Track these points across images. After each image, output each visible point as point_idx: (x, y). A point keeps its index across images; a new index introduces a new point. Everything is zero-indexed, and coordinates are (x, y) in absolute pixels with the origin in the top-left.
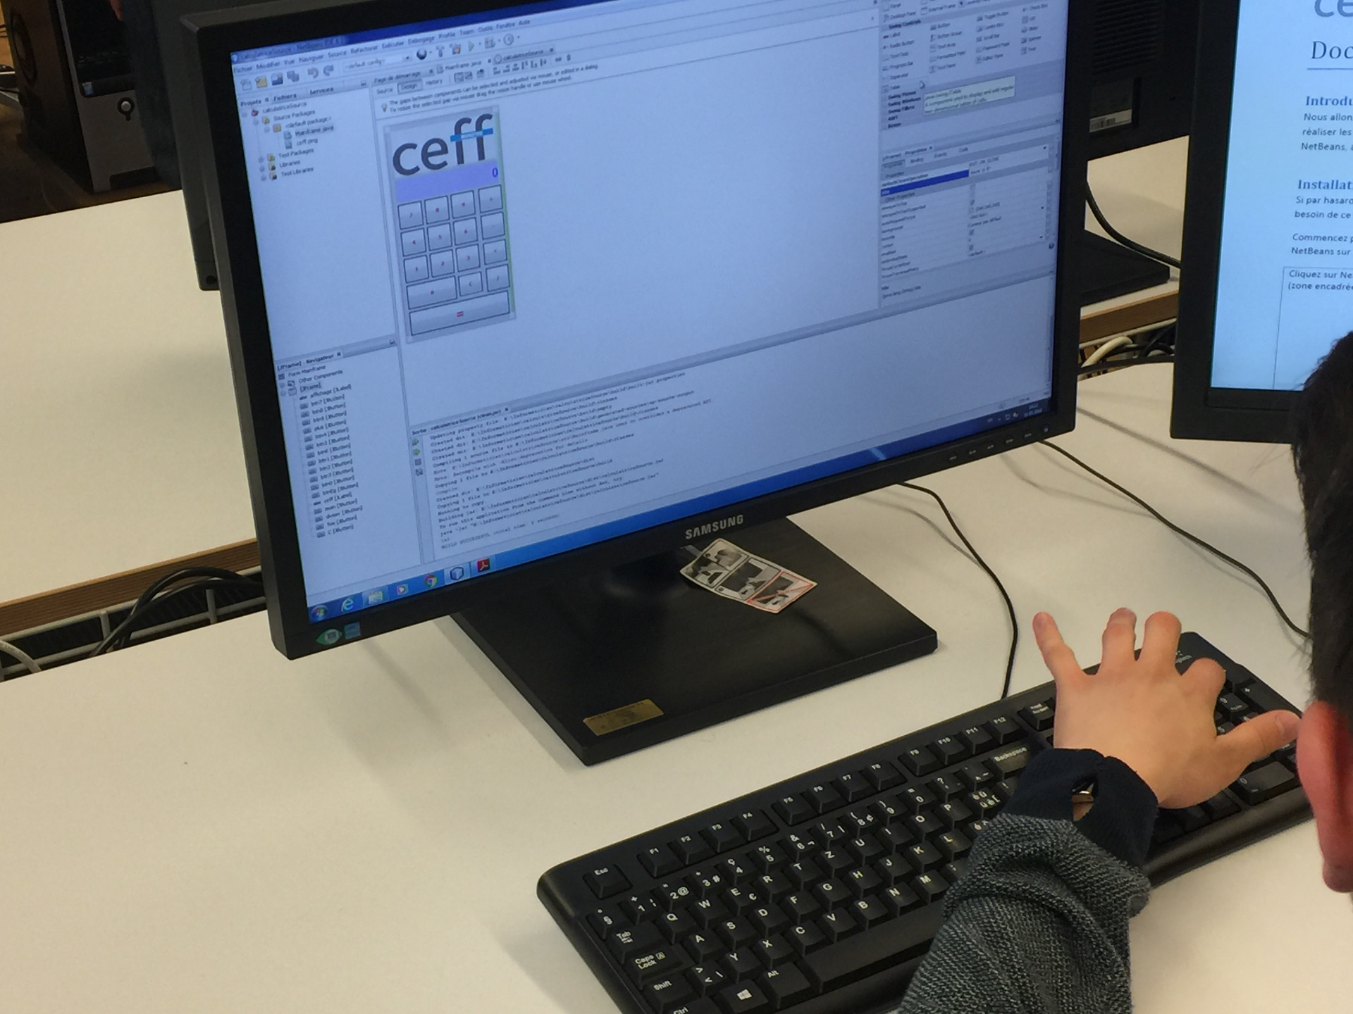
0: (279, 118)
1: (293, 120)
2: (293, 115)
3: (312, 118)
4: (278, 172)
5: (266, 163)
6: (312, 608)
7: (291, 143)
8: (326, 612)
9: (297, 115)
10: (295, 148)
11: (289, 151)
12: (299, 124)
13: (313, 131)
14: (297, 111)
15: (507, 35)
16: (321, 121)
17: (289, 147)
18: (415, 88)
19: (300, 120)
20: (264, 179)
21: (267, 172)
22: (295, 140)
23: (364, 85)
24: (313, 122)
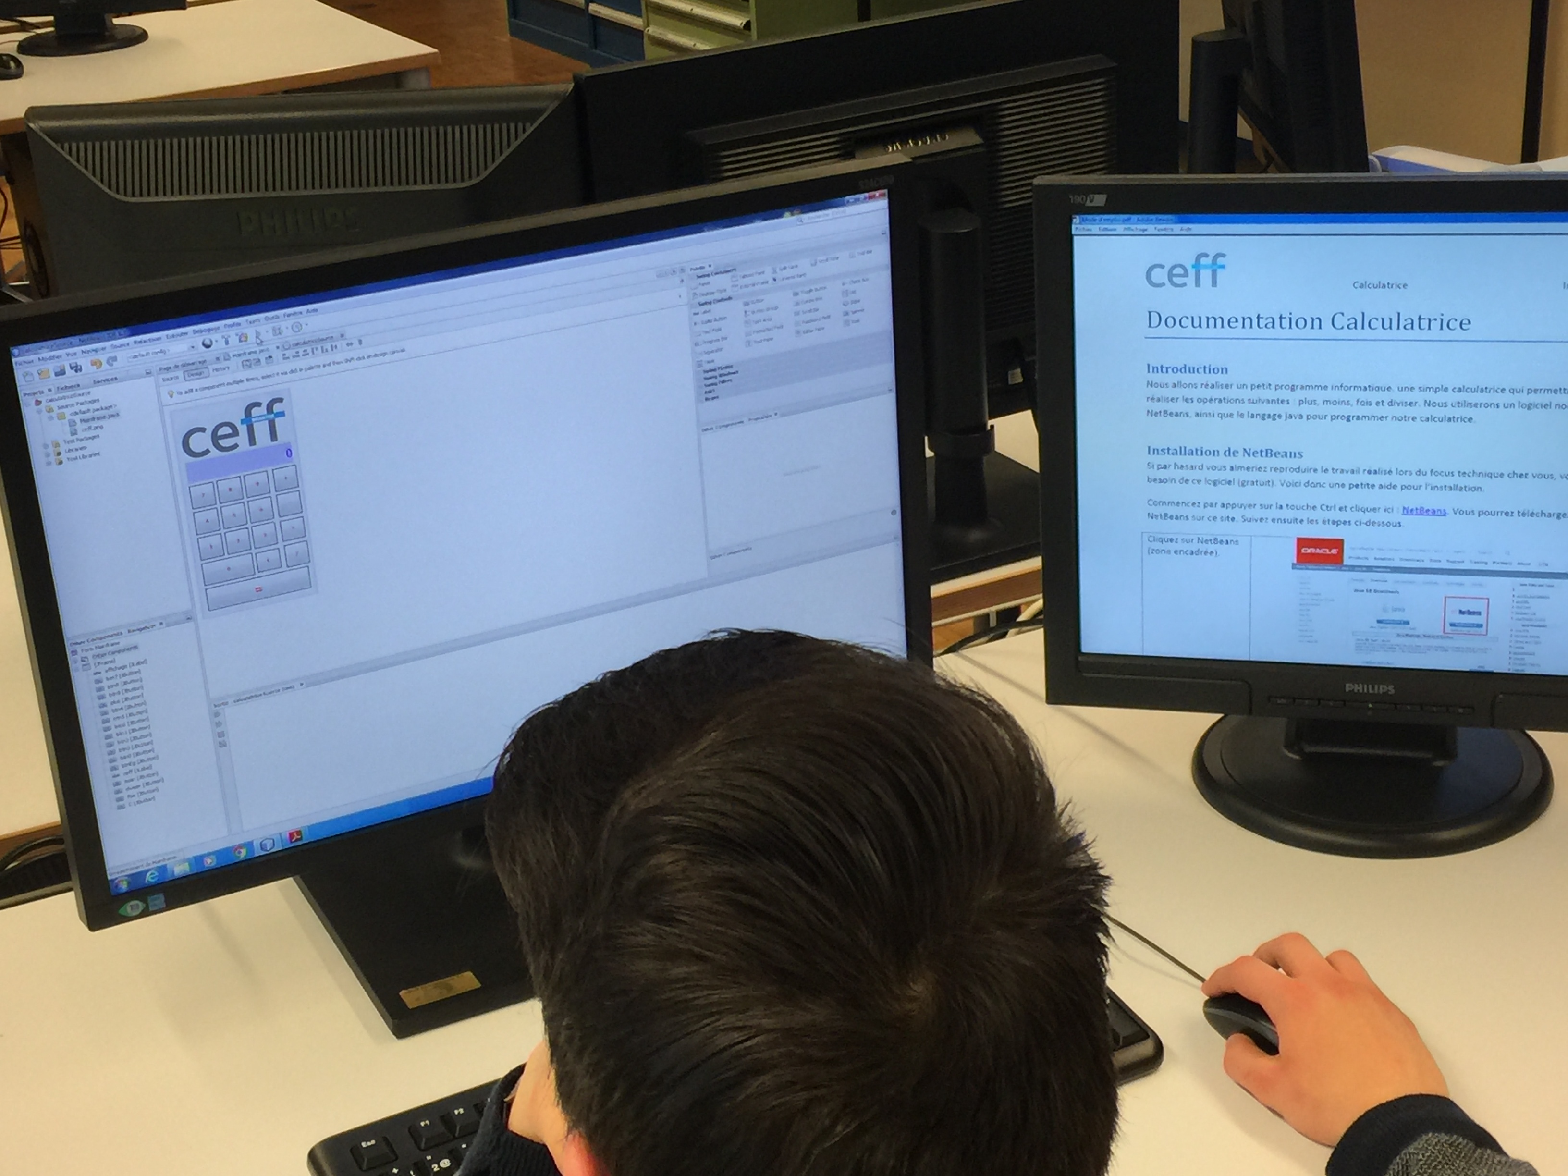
0: (62, 407)
1: (77, 408)
2: (77, 404)
3: (96, 406)
4: (63, 457)
5: (51, 449)
6: (113, 880)
7: (76, 430)
8: (129, 883)
9: (82, 404)
10: (81, 435)
11: (75, 437)
12: (84, 413)
13: (98, 419)
14: (81, 399)
15: (294, 323)
16: (106, 408)
17: (74, 433)
18: (201, 376)
19: (84, 408)
20: (49, 464)
21: (53, 458)
22: (80, 426)
23: (148, 373)
24: (98, 410)
